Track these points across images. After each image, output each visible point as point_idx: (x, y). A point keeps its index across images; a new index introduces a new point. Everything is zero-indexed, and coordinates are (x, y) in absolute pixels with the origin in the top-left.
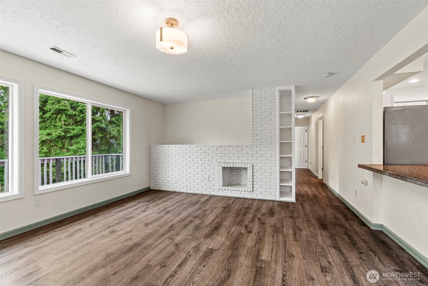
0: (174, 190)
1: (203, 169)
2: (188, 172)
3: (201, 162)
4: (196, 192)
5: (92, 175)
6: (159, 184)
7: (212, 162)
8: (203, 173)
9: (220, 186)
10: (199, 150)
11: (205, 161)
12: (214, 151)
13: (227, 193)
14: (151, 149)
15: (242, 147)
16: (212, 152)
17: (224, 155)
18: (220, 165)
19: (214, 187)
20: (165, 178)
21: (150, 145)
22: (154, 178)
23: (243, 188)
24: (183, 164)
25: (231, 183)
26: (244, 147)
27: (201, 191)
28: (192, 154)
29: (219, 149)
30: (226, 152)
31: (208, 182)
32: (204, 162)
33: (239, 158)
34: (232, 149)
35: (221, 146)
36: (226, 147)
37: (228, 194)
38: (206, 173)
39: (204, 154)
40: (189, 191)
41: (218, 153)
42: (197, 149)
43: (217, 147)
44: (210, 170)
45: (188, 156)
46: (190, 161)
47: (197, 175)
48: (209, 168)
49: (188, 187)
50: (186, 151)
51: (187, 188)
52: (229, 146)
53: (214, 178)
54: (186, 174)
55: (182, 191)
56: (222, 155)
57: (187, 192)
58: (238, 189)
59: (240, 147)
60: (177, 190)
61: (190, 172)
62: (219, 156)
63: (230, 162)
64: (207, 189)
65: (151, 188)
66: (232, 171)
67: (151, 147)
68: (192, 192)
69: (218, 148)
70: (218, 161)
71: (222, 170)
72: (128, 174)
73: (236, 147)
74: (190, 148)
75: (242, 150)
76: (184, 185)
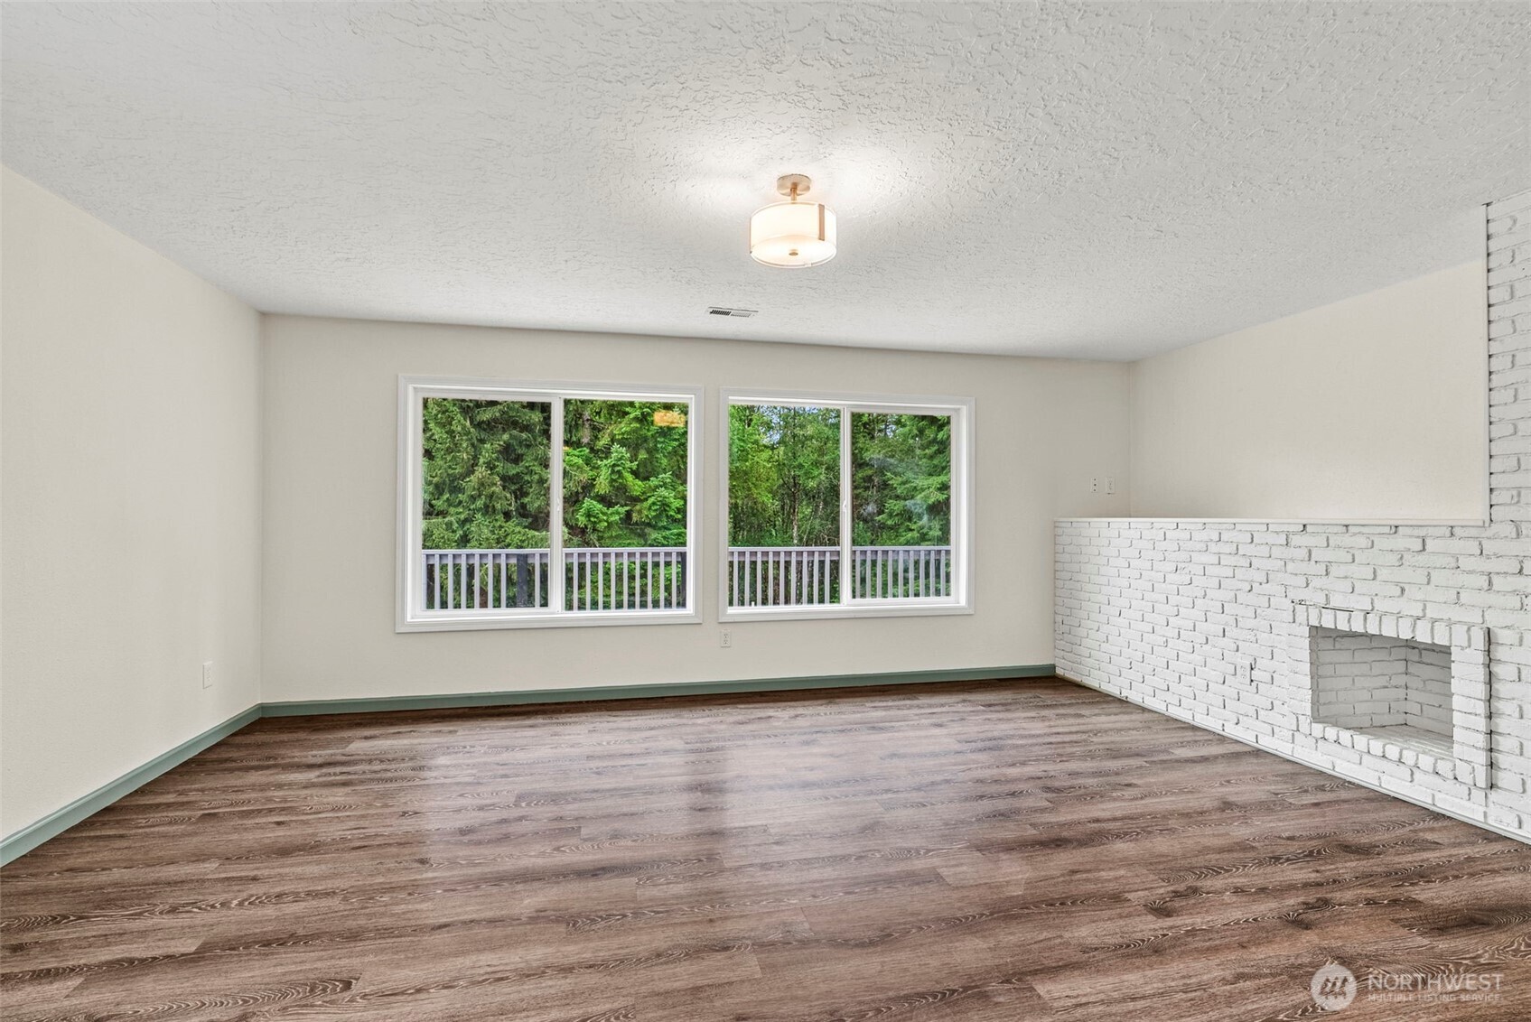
0: (1124, 694)
1: (1226, 624)
2: (1172, 633)
3: (1222, 595)
4: (1201, 721)
5: (854, 597)
6: (1079, 661)
7: (1267, 598)
8: (1227, 643)
9: (1301, 717)
10: (1212, 540)
11: (1238, 593)
12: (1273, 547)
13: (1338, 762)
14: (1059, 531)
15: (1422, 532)
16: (1264, 551)
17: (1321, 569)
18: (1301, 617)
19: (1273, 717)
20: (1099, 643)
21: (1055, 519)
22: (1065, 635)
23: (1427, 757)
24: (1154, 596)
25: (1411, 720)
26: (1431, 531)
27: (1221, 722)
28: (1183, 556)
29: (1295, 540)
30: (1329, 555)
31: (1249, 688)
32: (1232, 594)
33: (1403, 590)
34: (1363, 542)
35: (1304, 526)
36: (1331, 529)
37: (1346, 764)
38: (1240, 643)
39: (1233, 560)
40: (1174, 712)
41: (1293, 560)
42: (1204, 536)
43: (1285, 528)
44: (1258, 633)
45: (1170, 567)
46: (1180, 587)
47: (1204, 646)
48: (1252, 623)
49: (1169, 693)
50: (1163, 545)
51: (1168, 697)
52: (1347, 526)
53: (1274, 675)
54: (1165, 639)
55: (1150, 703)
56: (1312, 568)
57: (1167, 714)
58: (1392, 751)
59: (1408, 531)
60: (1134, 697)
61: (1177, 630)
62: (1296, 575)
63: (1351, 605)
64: (1245, 718)
65: (1059, 671)
66: (1417, 659)
67: (1060, 525)
68: (1183, 715)
69: (1291, 536)
70: (1291, 595)
71: (1307, 641)
72: (963, 608)
73: (1387, 530)
74: (1177, 534)
75: (1424, 549)
76: (1157, 682)
